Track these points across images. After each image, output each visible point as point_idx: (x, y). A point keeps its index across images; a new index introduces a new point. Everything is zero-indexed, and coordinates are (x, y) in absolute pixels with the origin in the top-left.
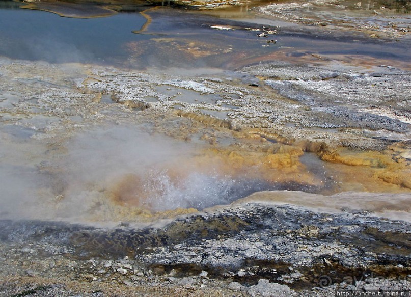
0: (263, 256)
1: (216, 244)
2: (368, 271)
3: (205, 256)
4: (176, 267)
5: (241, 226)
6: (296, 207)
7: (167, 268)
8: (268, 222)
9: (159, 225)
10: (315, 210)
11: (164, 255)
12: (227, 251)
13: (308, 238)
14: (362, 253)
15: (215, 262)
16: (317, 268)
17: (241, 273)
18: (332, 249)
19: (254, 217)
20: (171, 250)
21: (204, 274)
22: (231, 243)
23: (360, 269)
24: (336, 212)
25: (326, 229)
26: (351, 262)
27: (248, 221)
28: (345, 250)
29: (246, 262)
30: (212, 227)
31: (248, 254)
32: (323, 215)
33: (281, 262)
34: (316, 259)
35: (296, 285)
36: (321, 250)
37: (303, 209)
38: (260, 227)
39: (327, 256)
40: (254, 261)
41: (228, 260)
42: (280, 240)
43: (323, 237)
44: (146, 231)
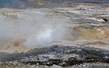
0: (54, 58)
1: (41, 56)
2: (84, 61)
3: (38, 59)
4: (30, 62)
5: (48, 51)
6: (64, 45)
7: (27, 63)
8: (56, 49)
9: (26, 51)
10: (70, 45)
11: (27, 59)
12: (44, 57)
13: (67, 53)
14: (82, 56)
15: (41, 61)
16: (69, 61)
17: (48, 63)
18: (74, 56)
19: (52, 48)
20: (29, 58)
21: (38, 64)
22: (46, 55)
23: (82, 61)
24: (75, 46)
25: (72, 50)
26: (79, 59)
27: (51, 49)
28: (77, 56)
29: (50, 60)
30: (40, 51)
31: (50, 58)
32: (72, 47)
33: (59, 60)
34: (69, 59)
35: (63, 66)
36: (71, 56)
37: (66, 45)
38: (54, 50)
39: (72, 58)
40: (52, 60)
41: (45, 60)
42: (59, 54)
43: (72, 53)
44: (22, 53)
